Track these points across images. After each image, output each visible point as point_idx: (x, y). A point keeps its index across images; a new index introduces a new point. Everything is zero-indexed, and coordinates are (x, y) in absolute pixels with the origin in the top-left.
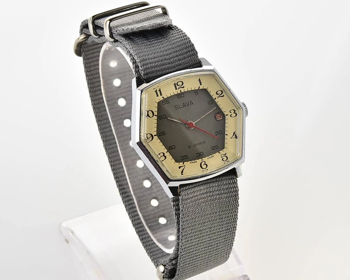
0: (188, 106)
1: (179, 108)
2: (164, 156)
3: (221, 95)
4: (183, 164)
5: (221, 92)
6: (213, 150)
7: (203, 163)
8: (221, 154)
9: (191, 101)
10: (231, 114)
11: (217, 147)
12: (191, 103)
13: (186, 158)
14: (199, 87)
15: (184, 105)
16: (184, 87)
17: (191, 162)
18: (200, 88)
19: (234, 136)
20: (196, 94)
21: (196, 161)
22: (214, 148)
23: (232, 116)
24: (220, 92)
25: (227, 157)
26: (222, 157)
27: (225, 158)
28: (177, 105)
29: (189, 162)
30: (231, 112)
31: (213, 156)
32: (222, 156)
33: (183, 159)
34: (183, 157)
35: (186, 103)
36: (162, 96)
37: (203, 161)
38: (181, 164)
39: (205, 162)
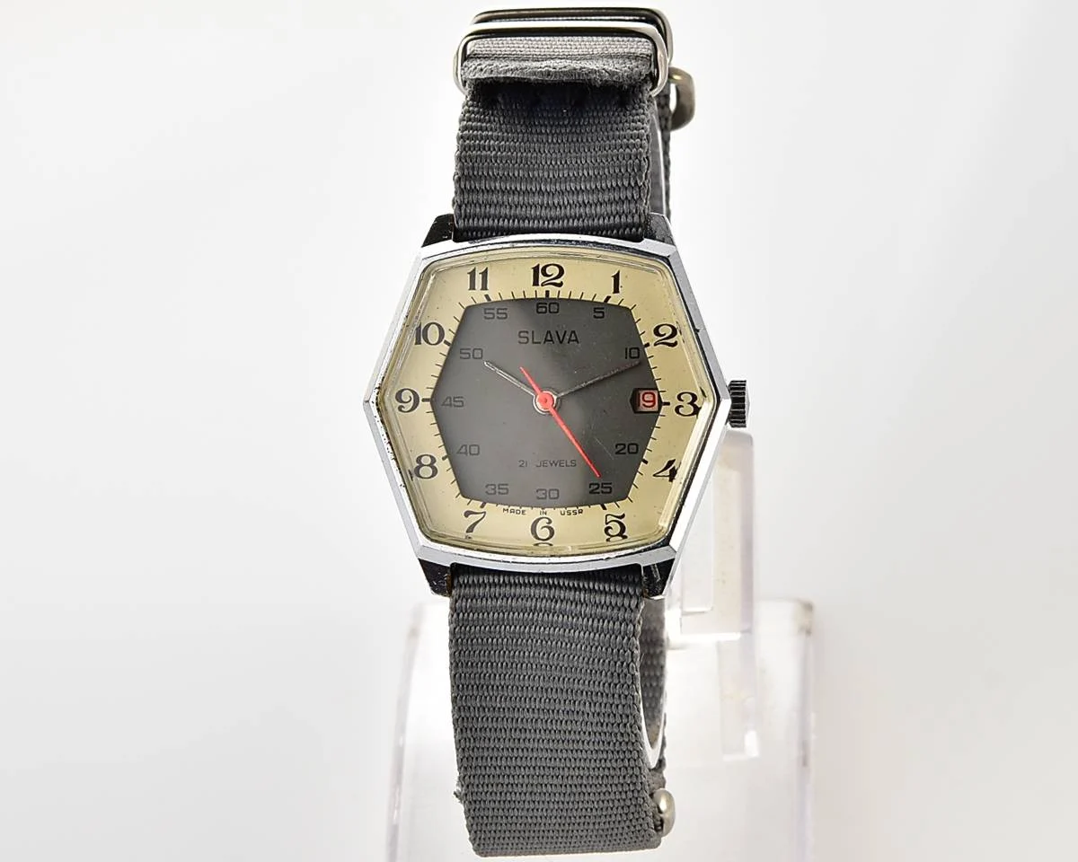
0: (561, 342)
1: (531, 340)
2: (431, 465)
3: (668, 338)
4: (482, 507)
5: (670, 331)
6: (591, 492)
7: (543, 523)
8: (606, 512)
9: (574, 332)
10: (680, 403)
11: (608, 490)
12: (573, 338)
13: (501, 491)
14: (608, 298)
15: (549, 338)
16: (560, 285)
17: (506, 507)
18: (609, 302)
19: (667, 472)
20: (597, 315)
21: (523, 508)
22: (597, 488)
23: (680, 410)
24: (667, 331)
25: (623, 528)
26: (607, 524)
27: (616, 529)
28: (527, 332)
29: (501, 507)
30: (682, 397)
31: (581, 512)
32: (610, 518)
33: (493, 492)
34: (493, 487)
35: (557, 333)
36: (486, 292)
37: (544, 516)
38: (475, 505)
39: (550, 522)
